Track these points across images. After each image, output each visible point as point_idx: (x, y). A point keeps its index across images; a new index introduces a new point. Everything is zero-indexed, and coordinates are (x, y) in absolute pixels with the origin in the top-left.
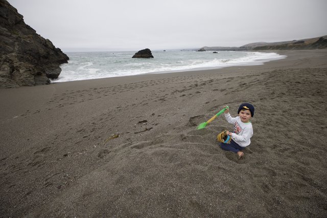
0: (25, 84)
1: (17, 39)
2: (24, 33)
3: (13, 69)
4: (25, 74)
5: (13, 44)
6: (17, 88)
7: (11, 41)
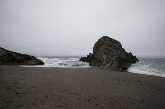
0: (113, 70)
1: (117, 53)
2: (121, 51)
3: (112, 63)
4: (115, 66)
5: (115, 55)
6: (110, 70)
7: (115, 54)
